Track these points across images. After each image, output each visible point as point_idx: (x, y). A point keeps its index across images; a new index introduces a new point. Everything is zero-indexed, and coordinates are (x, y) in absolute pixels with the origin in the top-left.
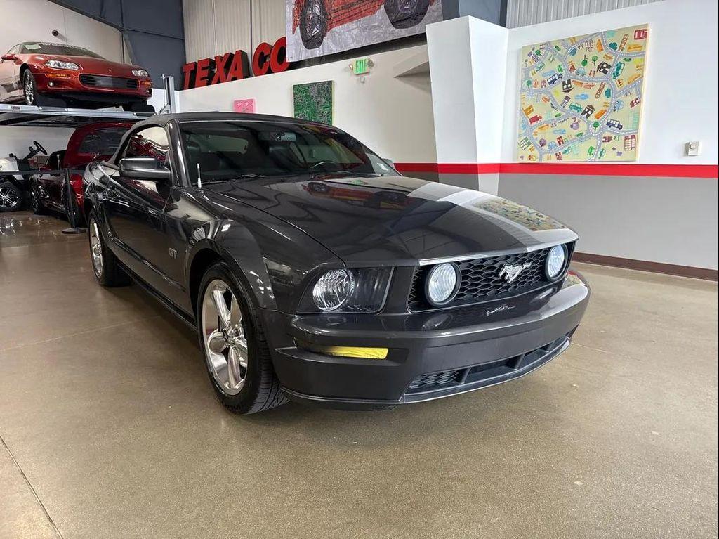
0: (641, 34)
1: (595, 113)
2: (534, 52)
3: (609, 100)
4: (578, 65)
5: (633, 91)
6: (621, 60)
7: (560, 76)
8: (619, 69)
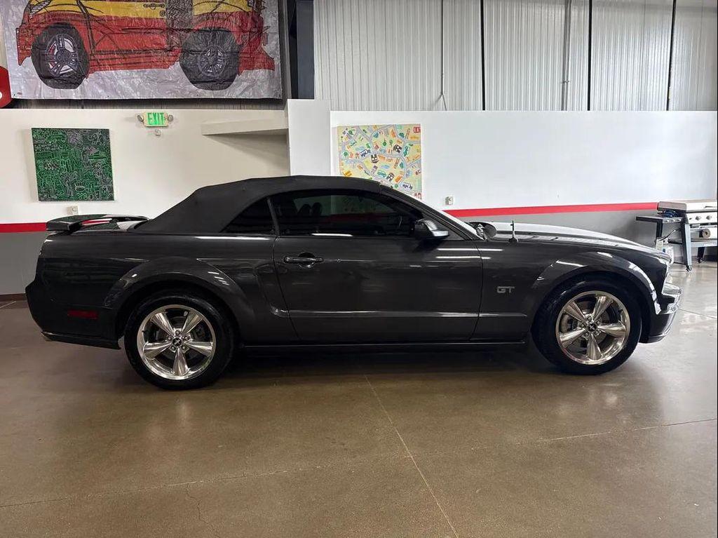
0: (417, 130)
1: (395, 178)
2: (347, 132)
3: (403, 170)
4: (381, 145)
5: (416, 165)
6: (407, 145)
7: (369, 151)
8: (407, 150)
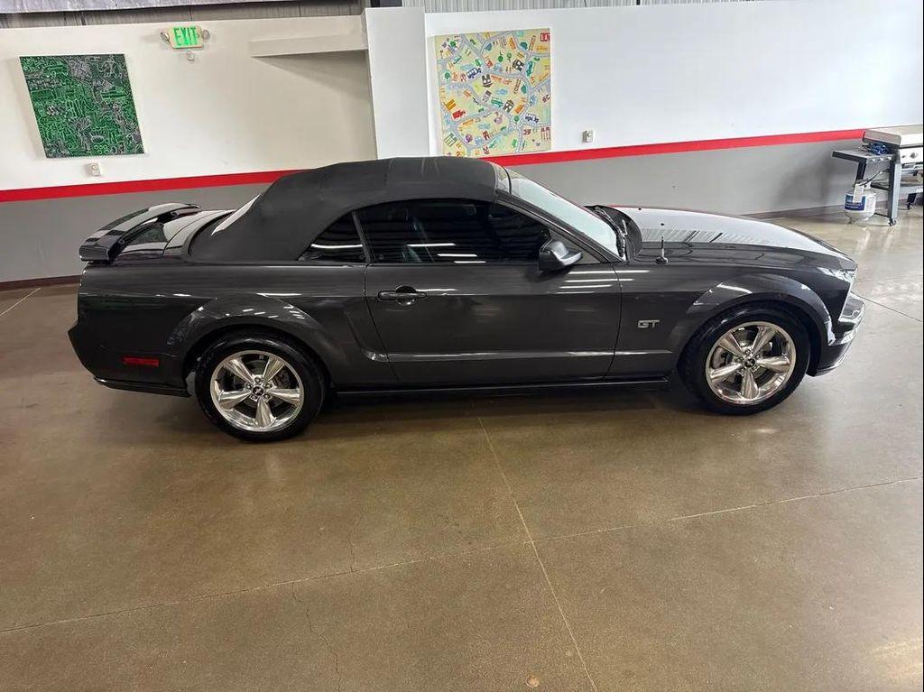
0: (545, 36)
1: (516, 107)
2: (448, 43)
3: (525, 95)
4: (495, 61)
5: (544, 88)
6: (532, 59)
7: (479, 71)
8: (531, 66)
